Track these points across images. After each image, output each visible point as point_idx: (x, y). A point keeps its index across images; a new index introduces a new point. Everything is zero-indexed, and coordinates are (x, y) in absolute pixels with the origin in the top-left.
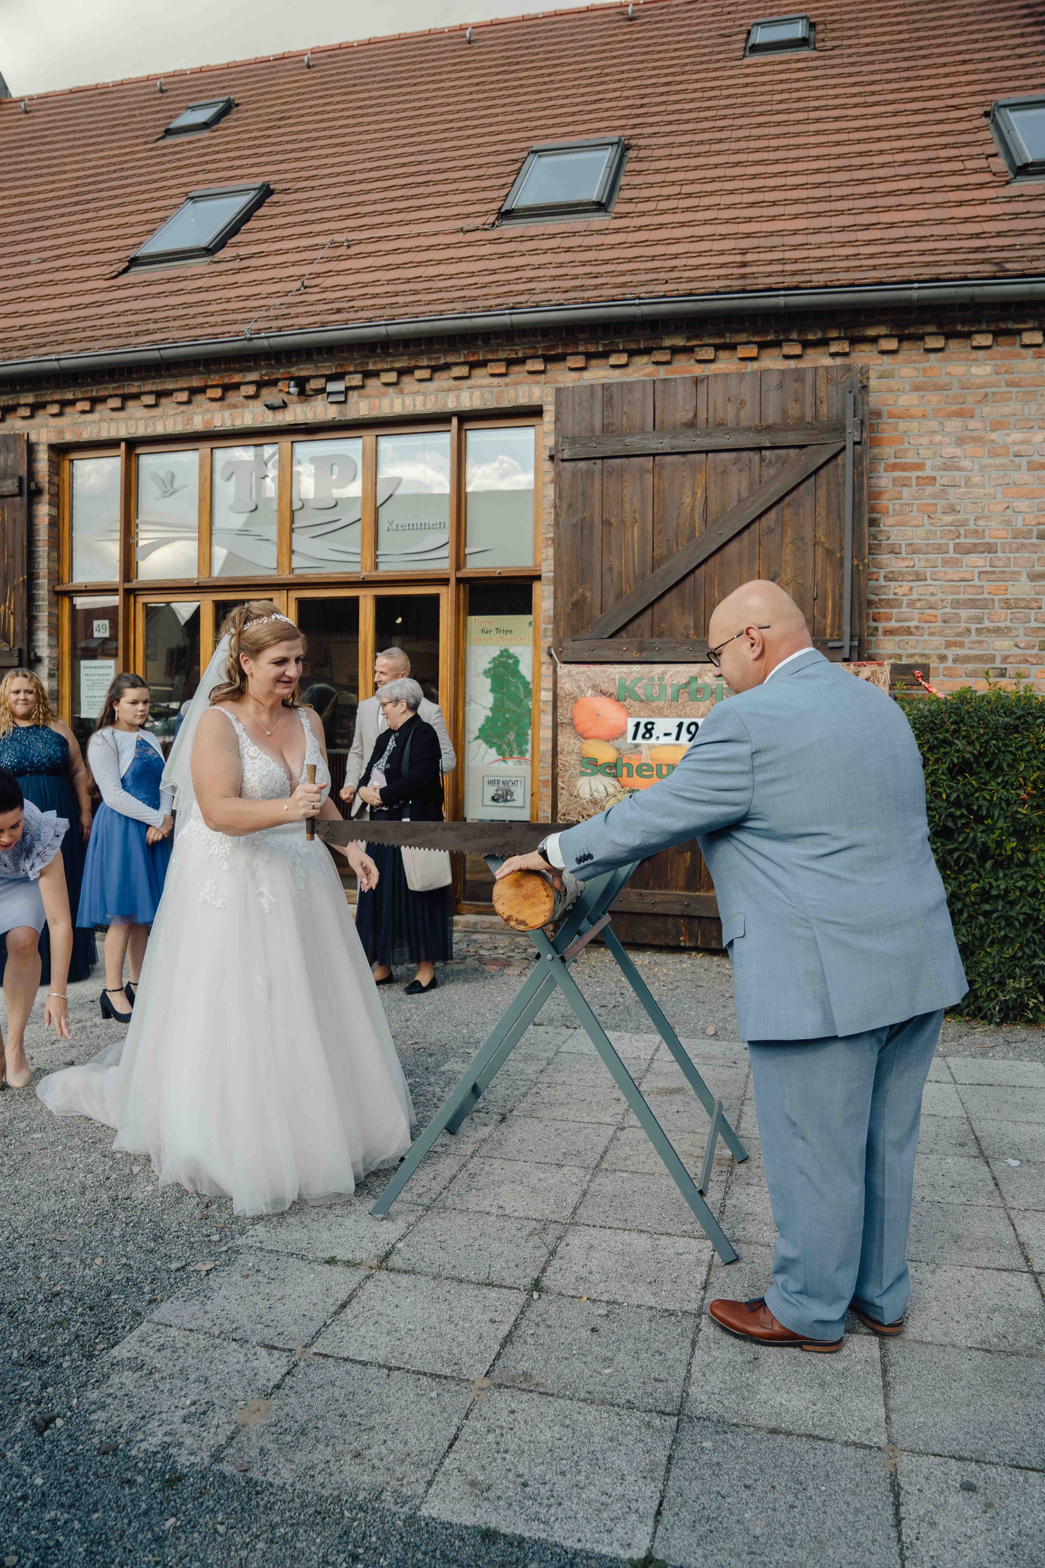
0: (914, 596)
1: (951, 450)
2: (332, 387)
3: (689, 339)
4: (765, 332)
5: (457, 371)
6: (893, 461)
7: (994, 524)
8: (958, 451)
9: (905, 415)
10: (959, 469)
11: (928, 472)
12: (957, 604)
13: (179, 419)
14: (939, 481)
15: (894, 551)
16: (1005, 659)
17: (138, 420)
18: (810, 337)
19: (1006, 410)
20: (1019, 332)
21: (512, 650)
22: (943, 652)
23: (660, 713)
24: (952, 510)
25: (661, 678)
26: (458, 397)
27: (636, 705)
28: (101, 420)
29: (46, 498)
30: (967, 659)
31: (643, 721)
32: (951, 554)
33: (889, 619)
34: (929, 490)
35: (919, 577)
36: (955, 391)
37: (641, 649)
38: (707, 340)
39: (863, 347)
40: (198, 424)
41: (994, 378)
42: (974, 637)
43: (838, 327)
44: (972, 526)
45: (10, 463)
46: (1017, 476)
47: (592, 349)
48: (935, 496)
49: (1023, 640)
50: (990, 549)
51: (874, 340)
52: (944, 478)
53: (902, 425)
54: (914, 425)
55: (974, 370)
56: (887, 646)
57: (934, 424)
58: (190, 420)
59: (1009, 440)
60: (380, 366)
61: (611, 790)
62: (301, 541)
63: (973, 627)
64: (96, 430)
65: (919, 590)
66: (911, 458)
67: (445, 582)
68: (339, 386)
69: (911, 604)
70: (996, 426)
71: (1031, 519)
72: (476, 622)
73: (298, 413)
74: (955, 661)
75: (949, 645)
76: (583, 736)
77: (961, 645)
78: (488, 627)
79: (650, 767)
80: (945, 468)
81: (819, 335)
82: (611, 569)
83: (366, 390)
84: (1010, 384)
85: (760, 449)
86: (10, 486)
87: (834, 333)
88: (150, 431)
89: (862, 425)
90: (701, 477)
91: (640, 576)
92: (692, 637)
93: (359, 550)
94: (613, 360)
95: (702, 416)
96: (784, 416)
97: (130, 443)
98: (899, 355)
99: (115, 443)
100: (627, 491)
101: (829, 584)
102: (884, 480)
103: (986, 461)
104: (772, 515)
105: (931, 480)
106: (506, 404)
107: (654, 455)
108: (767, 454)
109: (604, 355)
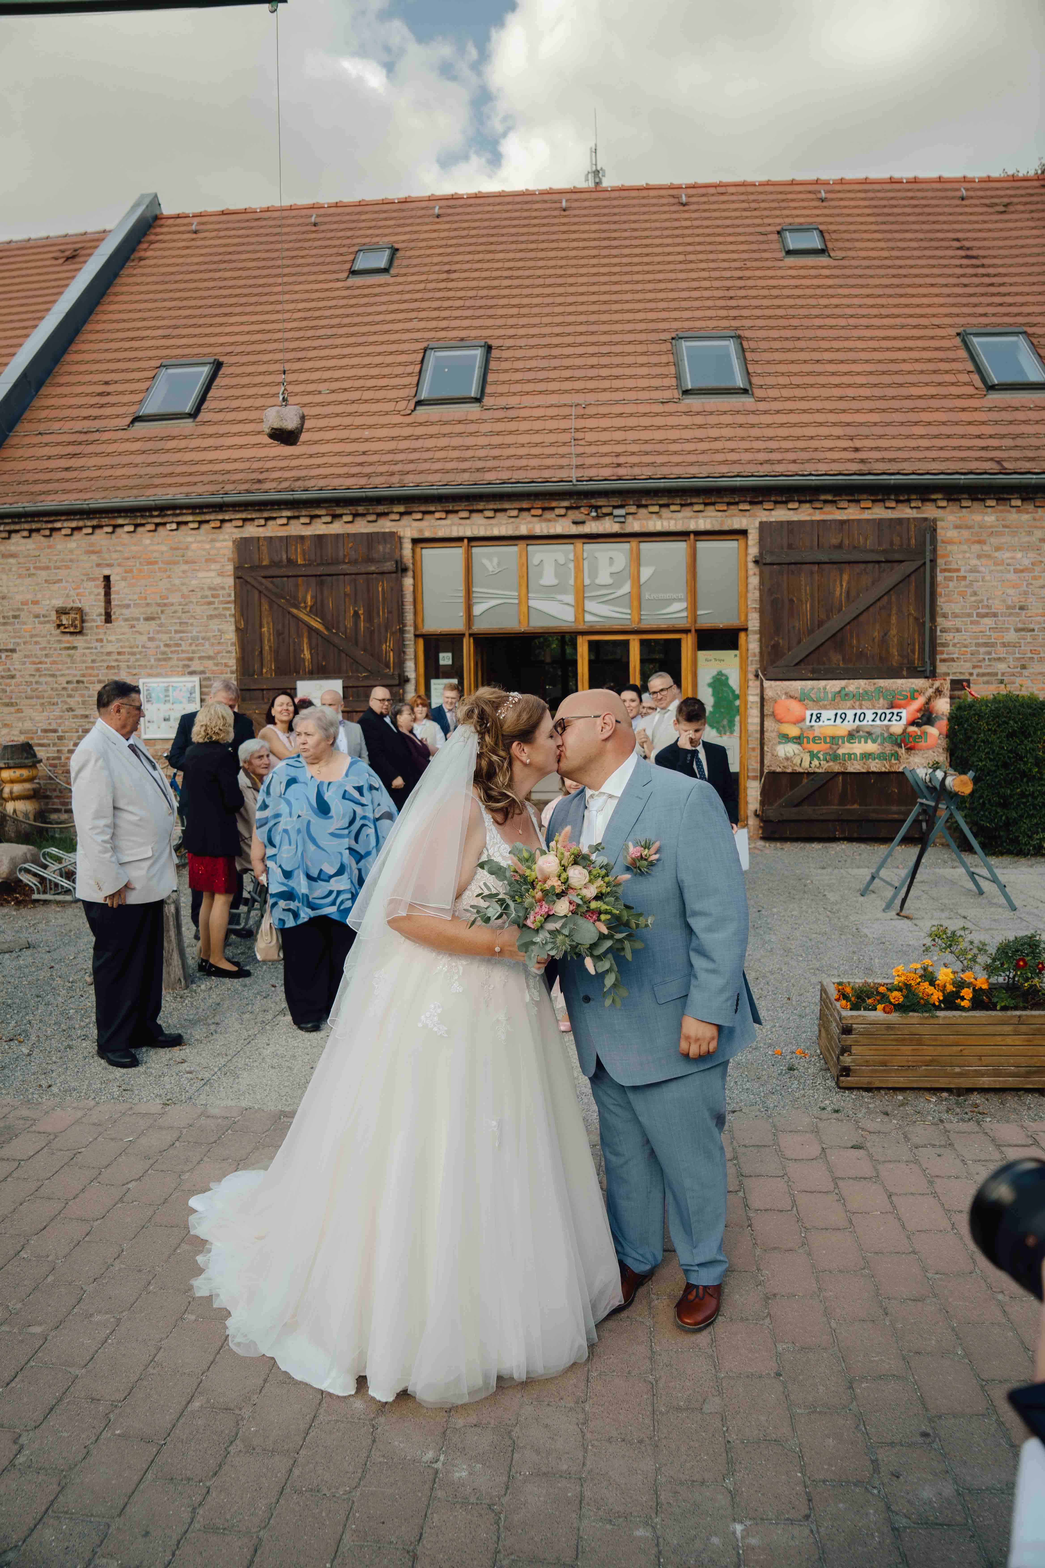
0: (956, 641)
1: (974, 562)
2: (617, 512)
3: (835, 496)
4: (877, 494)
5: (696, 508)
6: (944, 567)
7: (997, 602)
8: (978, 562)
9: (951, 542)
10: (978, 572)
11: (962, 574)
12: (978, 645)
13: (509, 526)
14: (968, 579)
15: (945, 616)
16: (1003, 674)
17: (479, 525)
18: (902, 498)
19: (1003, 541)
20: (1010, 499)
21: (724, 672)
23: (825, 708)
24: (975, 594)
25: (825, 688)
26: (697, 522)
27: (810, 703)
28: (452, 525)
29: (410, 573)
30: (984, 675)
31: (815, 712)
32: (975, 618)
33: (942, 653)
34: (963, 583)
35: (958, 630)
36: (977, 529)
37: (813, 672)
38: (844, 497)
39: (928, 504)
40: (523, 530)
41: (996, 523)
42: (987, 662)
43: (916, 494)
44: (985, 603)
45: (387, 550)
46: (1008, 576)
47: (779, 499)
48: (966, 587)
49: (1012, 664)
50: (995, 615)
51: (935, 500)
52: (971, 577)
53: (949, 547)
54: (955, 547)
55: (987, 518)
56: (941, 668)
57: (965, 547)
58: (517, 528)
59: (1004, 556)
60: (649, 502)
61: (797, 752)
62: (590, 605)
63: (987, 657)
64: (448, 530)
65: (958, 637)
66: (954, 566)
67: (686, 631)
68: (621, 512)
69: (954, 645)
70: (998, 549)
71: (1015, 599)
72: (702, 654)
73: (592, 527)
74: (977, 676)
75: (974, 667)
76: (780, 721)
77: (980, 667)
78: (711, 657)
79: (820, 738)
80: (971, 571)
81: (906, 497)
82: (794, 627)
83: (639, 515)
84: (1005, 526)
85: (879, 562)
86: (389, 566)
87: (914, 497)
88: (488, 533)
89: (934, 551)
90: (845, 577)
91: (811, 632)
92: (841, 665)
93: (629, 611)
94: (790, 506)
95: (846, 542)
96: (892, 544)
97: (471, 539)
98: (948, 509)
99: (460, 539)
100: (803, 583)
101: (916, 636)
102: (940, 577)
103: (993, 568)
104: (886, 598)
105: (965, 578)
106: (726, 528)
107: (818, 563)
108: (883, 565)
109: (786, 502)
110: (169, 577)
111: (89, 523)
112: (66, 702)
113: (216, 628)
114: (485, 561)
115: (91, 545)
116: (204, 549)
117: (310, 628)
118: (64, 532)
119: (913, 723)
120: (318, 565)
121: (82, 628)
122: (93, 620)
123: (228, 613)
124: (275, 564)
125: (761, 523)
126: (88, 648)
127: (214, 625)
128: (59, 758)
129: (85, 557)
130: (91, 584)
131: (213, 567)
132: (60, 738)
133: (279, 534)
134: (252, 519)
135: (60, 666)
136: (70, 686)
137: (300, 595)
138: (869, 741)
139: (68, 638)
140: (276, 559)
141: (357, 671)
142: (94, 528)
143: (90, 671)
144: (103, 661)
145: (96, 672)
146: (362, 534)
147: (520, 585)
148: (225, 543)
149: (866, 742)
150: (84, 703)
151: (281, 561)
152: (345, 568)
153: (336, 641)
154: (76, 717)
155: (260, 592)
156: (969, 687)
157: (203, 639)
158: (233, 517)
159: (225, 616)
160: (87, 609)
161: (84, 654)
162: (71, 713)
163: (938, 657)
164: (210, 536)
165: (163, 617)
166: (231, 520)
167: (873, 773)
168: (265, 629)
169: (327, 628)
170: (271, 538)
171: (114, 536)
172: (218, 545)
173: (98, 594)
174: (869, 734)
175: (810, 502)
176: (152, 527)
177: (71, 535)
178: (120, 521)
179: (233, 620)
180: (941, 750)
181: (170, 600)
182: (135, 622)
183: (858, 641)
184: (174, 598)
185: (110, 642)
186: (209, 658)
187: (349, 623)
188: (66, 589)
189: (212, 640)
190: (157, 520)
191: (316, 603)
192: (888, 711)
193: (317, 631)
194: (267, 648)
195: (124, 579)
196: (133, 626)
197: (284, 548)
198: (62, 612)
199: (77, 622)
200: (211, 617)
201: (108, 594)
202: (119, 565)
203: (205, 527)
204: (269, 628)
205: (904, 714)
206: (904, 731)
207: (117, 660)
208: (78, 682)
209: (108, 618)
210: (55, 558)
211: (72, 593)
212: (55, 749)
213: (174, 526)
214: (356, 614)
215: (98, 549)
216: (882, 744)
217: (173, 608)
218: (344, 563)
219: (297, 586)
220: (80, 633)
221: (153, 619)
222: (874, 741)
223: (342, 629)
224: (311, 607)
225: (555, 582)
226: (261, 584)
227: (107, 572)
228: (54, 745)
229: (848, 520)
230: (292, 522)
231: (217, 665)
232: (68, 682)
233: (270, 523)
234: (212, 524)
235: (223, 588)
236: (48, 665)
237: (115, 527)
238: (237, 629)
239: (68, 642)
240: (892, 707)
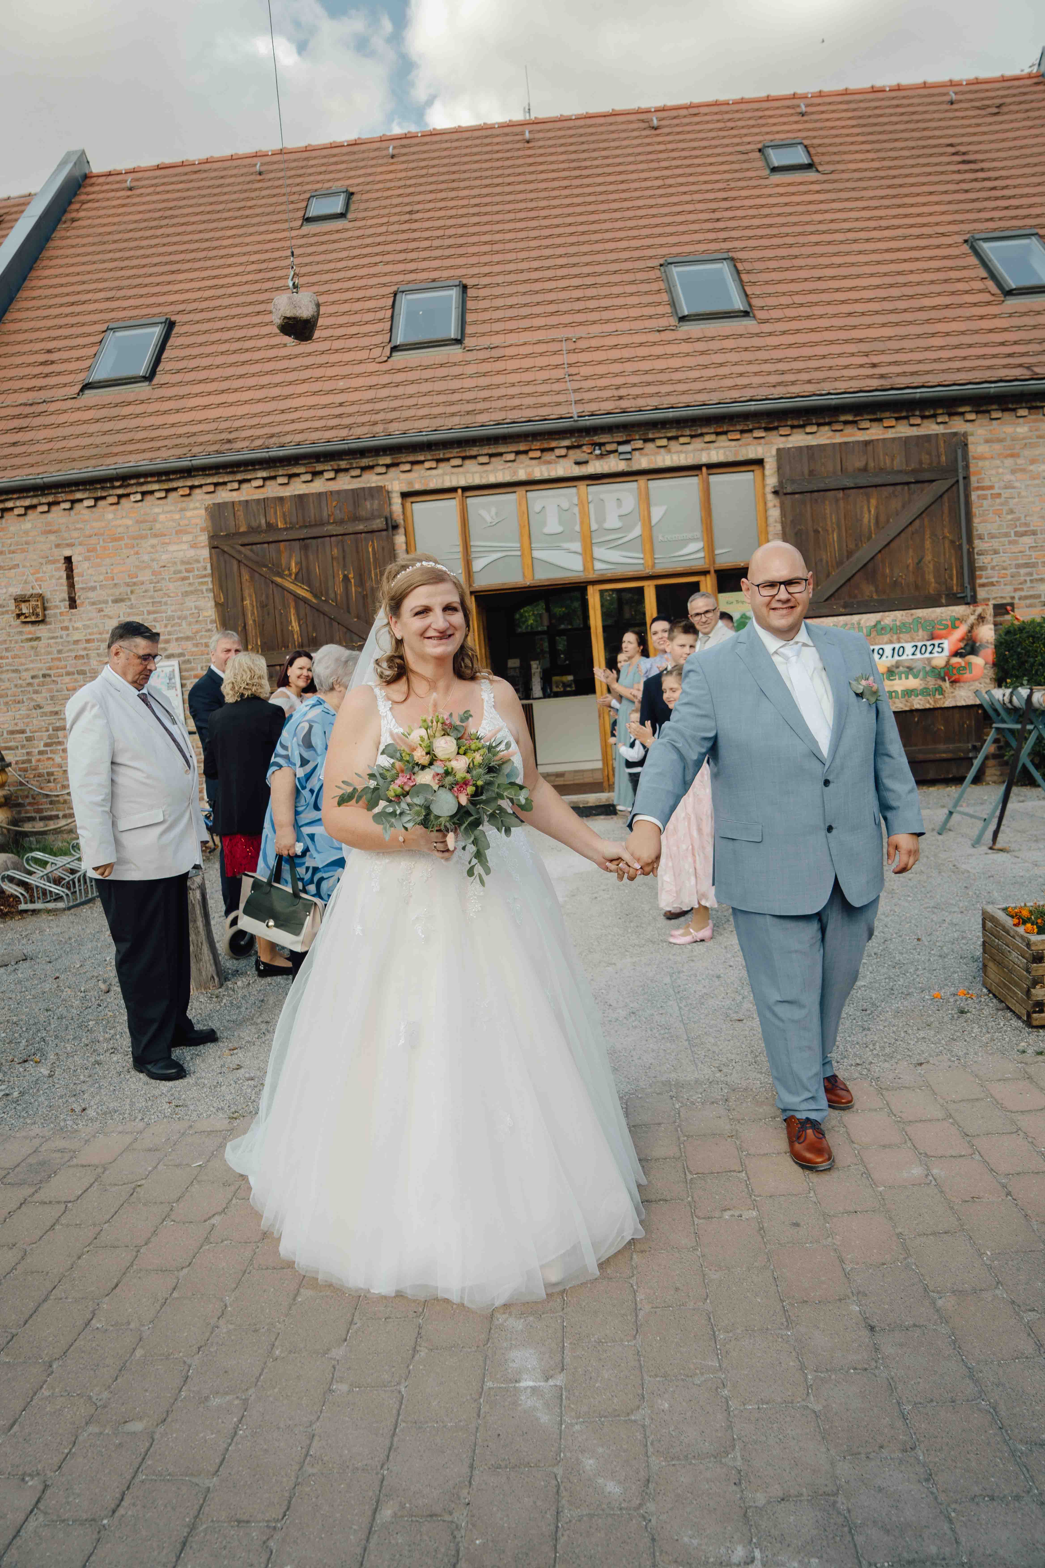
0: (994, 564)
1: (1008, 477)
2: (622, 449)
3: (855, 416)
4: (901, 411)
5: (708, 438)
6: (976, 485)
7: (1035, 519)
8: (1012, 478)
9: (982, 458)
10: (1014, 488)
11: (996, 491)
12: (1018, 566)
13: (507, 472)
14: (1003, 496)
15: (981, 538)
17: (473, 473)
18: (927, 413)
19: (1037, 452)
20: (1042, 407)
22: (1012, 594)
24: (1011, 512)
25: (859, 623)
26: (709, 454)
28: (444, 474)
29: (401, 530)
30: (1026, 598)
32: (1013, 538)
33: (981, 577)
34: (998, 501)
35: (996, 552)
37: (845, 607)
38: (866, 417)
39: (956, 418)
40: (522, 475)
41: (1030, 434)
42: (1029, 584)
43: (942, 407)
44: (1023, 520)
45: (375, 506)
47: (796, 423)
48: (1002, 504)
50: (1034, 533)
51: (962, 414)
52: (1006, 493)
53: (981, 463)
54: (987, 463)
55: (1019, 430)
56: (981, 593)
57: (998, 462)
58: (515, 473)
59: (1040, 469)
60: (657, 435)
62: (598, 552)
63: (1028, 579)
64: (440, 481)
65: (996, 560)
66: (987, 483)
67: (705, 573)
68: (627, 448)
69: (993, 568)
70: (1033, 461)
73: (596, 467)
74: (1020, 599)
75: (1015, 590)
77: (1022, 589)
78: (731, 600)
80: (1006, 488)
81: (932, 412)
82: (821, 560)
83: (645, 451)
84: (1039, 437)
85: (908, 483)
86: (379, 523)
87: (940, 411)
88: (484, 481)
89: (967, 467)
90: (873, 502)
91: (840, 563)
92: (875, 597)
93: (641, 556)
94: (808, 429)
95: (871, 464)
96: (921, 463)
97: (465, 489)
98: (977, 423)
99: (453, 490)
100: (828, 511)
101: (953, 561)
102: (974, 496)
103: (1029, 482)
104: (917, 522)
105: (999, 495)
106: (740, 458)
107: (843, 489)
108: (912, 486)
109: (803, 426)
110: (137, 553)
111: (44, 500)
112: (32, 699)
113: (192, 605)
114: (483, 513)
115: (48, 524)
116: (173, 520)
117: (297, 597)
118: (16, 512)
119: (956, 654)
120: (300, 527)
121: (45, 616)
122: (56, 607)
123: (204, 588)
124: (252, 530)
125: (778, 450)
126: (53, 638)
127: (190, 602)
128: (30, 761)
129: (42, 539)
130: (50, 567)
131: (186, 538)
132: (29, 739)
133: (256, 497)
134: (225, 483)
135: (23, 660)
136: (36, 681)
137: (284, 562)
138: (910, 676)
139: (30, 628)
140: (254, 524)
141: (352, 641)
142: (50, 504)
143: (57, 663)
144: (71, 650)
145: (63, 663)
146: (346, 491)
147: (521, 535)
148: (196, 512)
149: (907, 678)
150: (52, 698)
151: (260, 526)
152: (331, 529)
153: (326, 608)
154: (44, 714)
155: (239, 561)
156: (1013, 610)
157: (179, 618)
158: (203, 482)
159: (202, 591)
160: (48, 595)
161: (49, 645)
162: (39, 711)
163: (979, 581)
164: (180, 505)
165: (133, 597)
166: (200, 486)
167: (917, 710)
168: (247, 602)
169: (315, 596)
170: (247, 501)
171: (72, 512)
172: (189, 514)
173: (60, 578)
174: (910, 669)
175: (829, 424)
176: (114, 500)
177: (25, 514)
178: (79, 496)
179: (211, 595)
180: (988, 681)
181: (140, 579)
182: (103, 606)
183: (892, 570)
184: (145, 576)
185: (77, 629)
186: (187, 638)
187: (340, 589)
188: (24, 574)
189: (190, 619)
190: (120, 491)
191: (301, 569)
192: (928, 643)
193: (305, 601)
194: (250, 622)
195: (87, 559)
196: (101, 610)
197: (262, 511)
198: (21, 600)
199: (39, 610)
200: (186, 594)
201: (70, 576)
202: (80, 544)
203: (173, 495)
204: (251, 601)
205: (946, 644)
206: (948, 663)
207: (85, 649)
208: (44, 676)
209: (73, 603)
210: (9, 541)
211: (31, 578)
212: (24, 751)
213: (139, 497)
214: (346, 578)
215: (55, 528)
216: (924, 679)
217: (144, 587)
218: (329, 523)
219: (279, 552)
220: (43, 621)
221: (122, 600)
222: (915, 677)
223: (332, 595)
224: (297, 574)
225: (560, 529)
226: (240, 552)
227: (67, 553)
228: (23, 747)
229: (872, 441)
230: (268, 483)
231: (197, 645)
232: (33, 677)
233: (245, 486)
234: (181, 492)
235: (198, 561)
236: (10, 660)
237: (73, 502)
238: (217, 604)
239: (30, 633)
240: (933, 639)
